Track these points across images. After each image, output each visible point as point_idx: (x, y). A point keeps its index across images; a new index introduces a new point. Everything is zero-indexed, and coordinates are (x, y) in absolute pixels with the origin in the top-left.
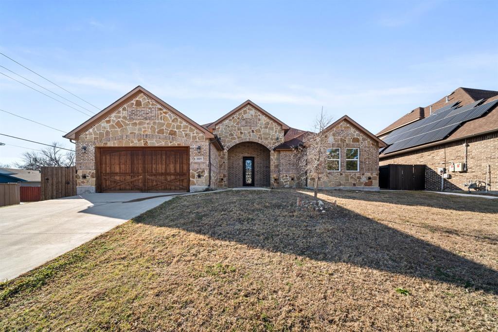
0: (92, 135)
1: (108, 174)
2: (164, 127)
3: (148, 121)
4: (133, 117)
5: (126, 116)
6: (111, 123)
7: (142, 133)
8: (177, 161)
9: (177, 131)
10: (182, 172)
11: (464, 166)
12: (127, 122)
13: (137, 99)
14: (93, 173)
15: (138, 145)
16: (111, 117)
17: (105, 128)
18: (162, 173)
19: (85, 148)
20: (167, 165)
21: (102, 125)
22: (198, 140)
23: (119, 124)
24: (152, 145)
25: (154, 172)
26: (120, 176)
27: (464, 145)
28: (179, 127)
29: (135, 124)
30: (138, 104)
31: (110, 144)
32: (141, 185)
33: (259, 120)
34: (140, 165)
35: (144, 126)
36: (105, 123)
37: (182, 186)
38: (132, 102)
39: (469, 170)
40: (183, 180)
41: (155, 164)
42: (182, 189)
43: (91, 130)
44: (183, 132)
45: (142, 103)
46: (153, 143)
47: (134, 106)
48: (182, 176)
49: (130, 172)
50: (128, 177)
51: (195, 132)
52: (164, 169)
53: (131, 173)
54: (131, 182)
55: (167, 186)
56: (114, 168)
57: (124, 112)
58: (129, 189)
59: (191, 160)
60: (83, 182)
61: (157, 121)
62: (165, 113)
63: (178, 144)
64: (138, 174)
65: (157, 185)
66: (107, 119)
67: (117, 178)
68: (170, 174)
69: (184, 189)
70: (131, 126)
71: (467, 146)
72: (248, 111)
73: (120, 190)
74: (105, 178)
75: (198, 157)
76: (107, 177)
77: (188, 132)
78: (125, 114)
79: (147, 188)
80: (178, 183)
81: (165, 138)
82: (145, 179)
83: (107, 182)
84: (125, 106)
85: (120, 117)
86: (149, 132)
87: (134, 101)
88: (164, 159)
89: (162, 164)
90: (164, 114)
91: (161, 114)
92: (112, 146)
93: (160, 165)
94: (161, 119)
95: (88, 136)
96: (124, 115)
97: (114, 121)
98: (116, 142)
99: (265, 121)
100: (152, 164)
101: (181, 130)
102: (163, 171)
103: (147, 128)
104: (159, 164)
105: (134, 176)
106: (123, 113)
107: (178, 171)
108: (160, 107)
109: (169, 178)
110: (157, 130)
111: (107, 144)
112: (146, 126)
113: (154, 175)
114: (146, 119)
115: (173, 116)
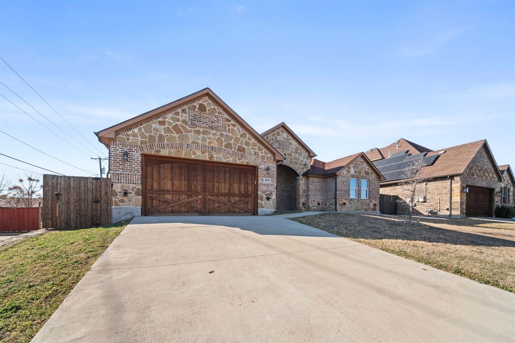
0: (138, 137)
1: (156, 191)
2: (232, 142)
3: (214, 132)
4: (195, 122)
5: (187, 120)
6: (167, 126)
7: (207, 144)
8: (242, 181)
9: (246, 147)
10: (247, 193)
11: (425, 198)
12: (187, 127)
13: (201, 102)
14: (138, 189)
15: (201, 158)
16: (165, 118)
17: (157, 130)
18: (225, 193)
19: (126, 154)
20: (231, 185)
21: (154, 125)
22: (266, 160)
23: (176, 128)
24: (218, 160)
25: (216, 191)
26: (173, 194)
27: (425, 183)
28: (247, 144)
29: (198, 132)
30: (202, 108)
31: (165, 152)
32: (200, 206)
33: (291, 144)
34: (199, 183)
35: (209, 136)
36: (158, 125)
37: (247, 208)
38: (194, 104)
39: (427, 201)
40: (247, 202)
41: (217, 182)
42: (247, 212)
43: (136, 130)
44: (252, 150)
45: (207, 109)
46: (220, 158)
47: (196, 110)
48: (247, 197)
49: (186, 189)
50: (183, 196)
51: (263, 151)
52: (227, 188)
53: (188, 191)
54: (188, 203)
55: (231, 208)
56: (165, 183)
57: (184, 115)
58: (185, 212)
59: (260, 182)
60: (123, 201)
61: (225, 133)
62: (233, 125)
63: (247, 162)
64: (197, 193)
65: (219, 207)
66: (161, 119)
67: (169, 197)
68: (234, 195)
69: (249, 212)
70: (192, 134)
71: (427, 184)
72: (281, 133)
73: (172, 212)
74: (151, 197)
75: (267, 178)
76: (154, 195)
77: (257, 151)
78: (185, 116)
79: (207, 210)
80: (243, 206)
81: (234, 154)
82: (206, 200)
83: (155, 201)
84: (185, 107)
85: (178, 120)
86: (215, 144)
87: (196, 104)
88: (228, 177)
89: (225, 183)
90: (231, 127)
91: (229, 125)
92: (167, 155)
93: (223, 185)
94: (229, 133)
95: (131, 137)
96: (183, 118)
97: (170, 124)
98: (172, 150)
99: (295, 146)
100: (213, 182)
101: (250, 147)
102: (227, 191)
103: (212, 138)
104: (221, 183)
105: (191, 195)
106: (182, 116)
107: (243, 192)
108: (228, 117)
109: (233, 200)
110: (224, 144)
111: (160, 151)
112: (211, 136)
113: (217, 195)
114: (211, 128)
115: (242, 131)
